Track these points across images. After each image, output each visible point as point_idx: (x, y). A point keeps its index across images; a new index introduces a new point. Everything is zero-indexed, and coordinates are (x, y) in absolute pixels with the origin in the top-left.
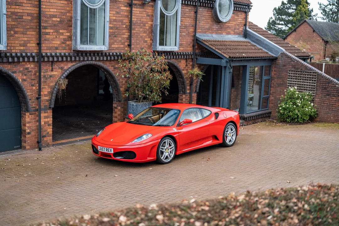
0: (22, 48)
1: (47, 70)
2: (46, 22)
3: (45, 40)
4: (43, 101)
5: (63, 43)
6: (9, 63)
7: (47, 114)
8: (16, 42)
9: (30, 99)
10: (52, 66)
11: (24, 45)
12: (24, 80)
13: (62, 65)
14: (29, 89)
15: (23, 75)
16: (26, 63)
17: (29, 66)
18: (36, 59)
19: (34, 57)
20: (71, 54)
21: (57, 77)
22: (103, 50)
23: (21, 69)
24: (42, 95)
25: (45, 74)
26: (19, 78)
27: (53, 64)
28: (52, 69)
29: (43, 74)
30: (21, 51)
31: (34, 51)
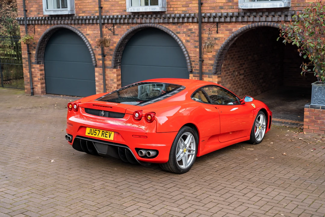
0: (184, 9)
1: (212, 31)
4: (207, 65)
5: (229, 1)
6: (174, 23)
7: (211, 79)
8: (179, 3)
9: (194, 61)
10: (217, 28)
11: (187, 6)
12: (188, 41)
13: (230, 26)
14: (192, 50)
15: (187, 36)
16: (190, 24)
17: (192, 27)
18: (195, 20)
19: (193, 18)
20: (236, 14)
21: (223, 39)
22: (278, 7)
23: (185, 30)
24: (206, 59)
25: (210, 36)
26: (182, 39)
27: (219, 25)
28: (217, 30)
29: (207, 35)
30: (183, 12)
31: (196, 11)
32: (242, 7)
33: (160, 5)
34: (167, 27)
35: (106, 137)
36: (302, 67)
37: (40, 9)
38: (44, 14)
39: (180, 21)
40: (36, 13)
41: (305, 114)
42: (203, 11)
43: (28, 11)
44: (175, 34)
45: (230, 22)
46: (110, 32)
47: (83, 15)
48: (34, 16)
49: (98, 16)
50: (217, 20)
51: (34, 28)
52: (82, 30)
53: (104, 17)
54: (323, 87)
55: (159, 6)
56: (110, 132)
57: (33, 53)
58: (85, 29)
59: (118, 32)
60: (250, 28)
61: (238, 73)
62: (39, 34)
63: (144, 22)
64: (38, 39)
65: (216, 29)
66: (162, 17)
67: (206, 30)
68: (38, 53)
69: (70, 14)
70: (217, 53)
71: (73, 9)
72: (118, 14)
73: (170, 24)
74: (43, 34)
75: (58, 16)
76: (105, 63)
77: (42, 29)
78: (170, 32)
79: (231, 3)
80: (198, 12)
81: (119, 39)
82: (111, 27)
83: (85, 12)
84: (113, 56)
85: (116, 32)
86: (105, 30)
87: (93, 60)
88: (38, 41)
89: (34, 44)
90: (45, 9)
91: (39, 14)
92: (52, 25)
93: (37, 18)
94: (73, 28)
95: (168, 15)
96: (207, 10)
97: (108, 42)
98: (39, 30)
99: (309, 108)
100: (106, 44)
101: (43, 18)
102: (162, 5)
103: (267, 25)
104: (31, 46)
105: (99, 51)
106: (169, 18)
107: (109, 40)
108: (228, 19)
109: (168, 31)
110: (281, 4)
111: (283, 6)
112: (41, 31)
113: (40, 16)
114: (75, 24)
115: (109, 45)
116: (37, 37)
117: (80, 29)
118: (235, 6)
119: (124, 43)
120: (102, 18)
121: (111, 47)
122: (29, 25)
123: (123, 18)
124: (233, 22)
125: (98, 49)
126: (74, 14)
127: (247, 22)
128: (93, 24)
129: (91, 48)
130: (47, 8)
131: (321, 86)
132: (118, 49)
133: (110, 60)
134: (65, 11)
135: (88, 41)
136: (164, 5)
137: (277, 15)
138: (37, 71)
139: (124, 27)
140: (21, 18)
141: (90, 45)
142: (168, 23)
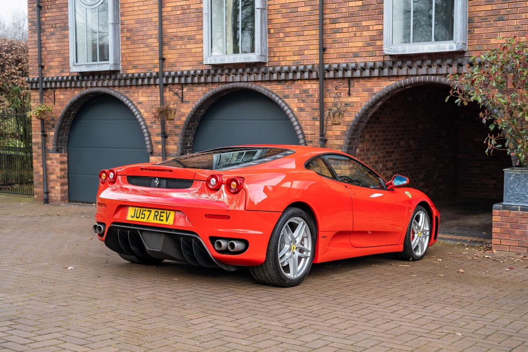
0: (296, 58)
1: (340, 93)
2: (336, 10)
3: (335, 42)
4: (332, 146)
5: (369, 45)
6: (279, 81)
8: (288, 49)
9: (311, 142)
10: (349, 87)
11: (300, 53)
12: (301, 110)
13: (369, 84)
14: (308, 124)
15: (300, 101)
16: (305, 82)
18: (314, 75)
19: (311, 72)
20: (379, 64)
21: (359, 105)
22: (447, 50)
23: (297, 92)
24: (330, 137)
25: (337, 100)
26: (292, 106)
27: (352, 83)
28: (349, 91)
29: (332, 100)
30: (294, 63)
31: (315, 61)
32: (388, 51)
33: (258, 51)
34: (268, 87)
35: (160, 220)
36: (487, 141)
37: (65, 64)
38: (71, 71)
39: (290, 77)
40: (58, 71)
41: (493, 220)
42: (326, 61)
43: (46, 68)
44: (280, 99)
45: (370, 77)
46: (176, 98)
47: (133, 71)
48: (55, 75)
49: (157, 73)
50: (349, 74)
51: (54, 95)
52: (130, 95)
53: (167, 74)
54: (522, 174)
55: (256, 54)
56: (168, 212)
57: (51, 134)
58: (136, 95)
59: (188, 98)
60: (401, 87)
61: (383, 166)
62: (62, 104)
63: (232, 81)
64: (60, 111)
65: (348, 89)
66: (260, 72)
67: (331, 91)
68: (58, 135)
69: (112, 69)
70: (349, 128)
71: (118, 63)
72: (189, 68)
73: (273, 83)
74: (68, 103)
75: (93, 74)
76: (166, 148)
77: (66, 96)
78: (274, 96)
79: (371, 47)
80: (318, 63)
81: (191, 109)
82: (177, 90)
83: (136, 67)
84: (180, 136)
85: (186, 98)
86: (168, 94)
87: (148, 143)
88: (60, 115)
89: (53, 119)
90: (74, 63)
91: (62, 72)
92: (83, 89)
93: (60, 78)
94: (117, 92)
95: (271, 69)
96: (333, 59)
97: (173, 113)
98: (62, 97)
99: (500, 209)
100: (169, 115)
101: (70, 78)
102: (261, 52)
103: (429, 80)
104: (48, 124)
105: (156, 129)
106: (272, 73)
107: (174, 109)
108: (367, 73)
109: (270, 94)
110: (451, 45)
111: (455, 49)
112: (65, 99)
113: (64, 74)
114: (120, 86)
115: (173, 117)
116: (59, 108)
117: (127, 95)
118: (377, 52)
119: (198, 115)
120: (163, 76)
121: (178, 123)
122: (45, 89)
123: (197, 75)
124: (374, 77)
125: (156, 126)
126: (119, 71)
127: (397, 76)
128: (149, 85)
129: (145, 124)
130: (77, 62)
131: (518, 173)
132: (189, 125)
133: (176, 144)
134: (105, 65)
135: (140, 113)
136: (263, 52)
137: (446, 63)
138: (56, 164)
139: (199, 89)
140: (33, 79)
141: (144, 120)
142: (270, 81)
